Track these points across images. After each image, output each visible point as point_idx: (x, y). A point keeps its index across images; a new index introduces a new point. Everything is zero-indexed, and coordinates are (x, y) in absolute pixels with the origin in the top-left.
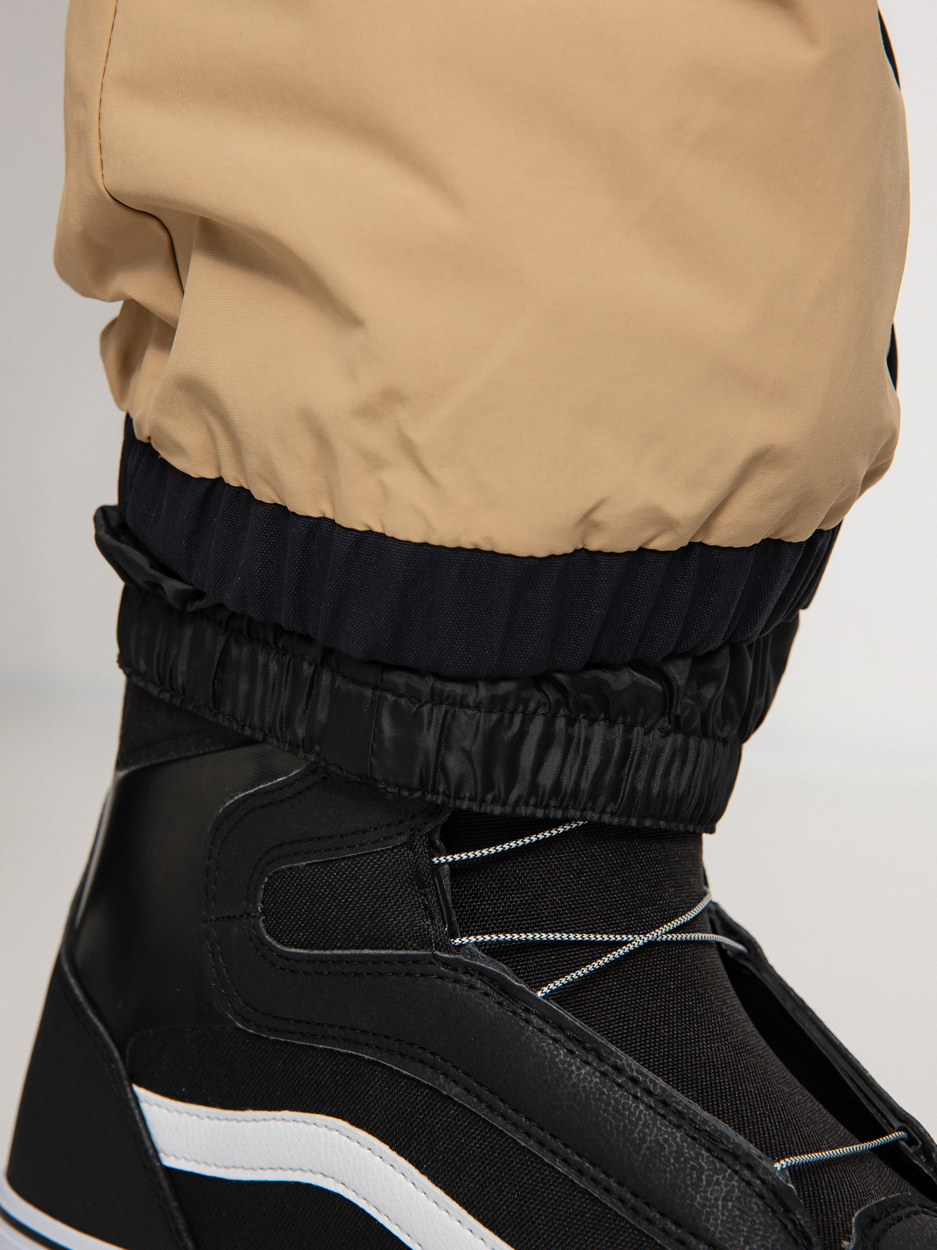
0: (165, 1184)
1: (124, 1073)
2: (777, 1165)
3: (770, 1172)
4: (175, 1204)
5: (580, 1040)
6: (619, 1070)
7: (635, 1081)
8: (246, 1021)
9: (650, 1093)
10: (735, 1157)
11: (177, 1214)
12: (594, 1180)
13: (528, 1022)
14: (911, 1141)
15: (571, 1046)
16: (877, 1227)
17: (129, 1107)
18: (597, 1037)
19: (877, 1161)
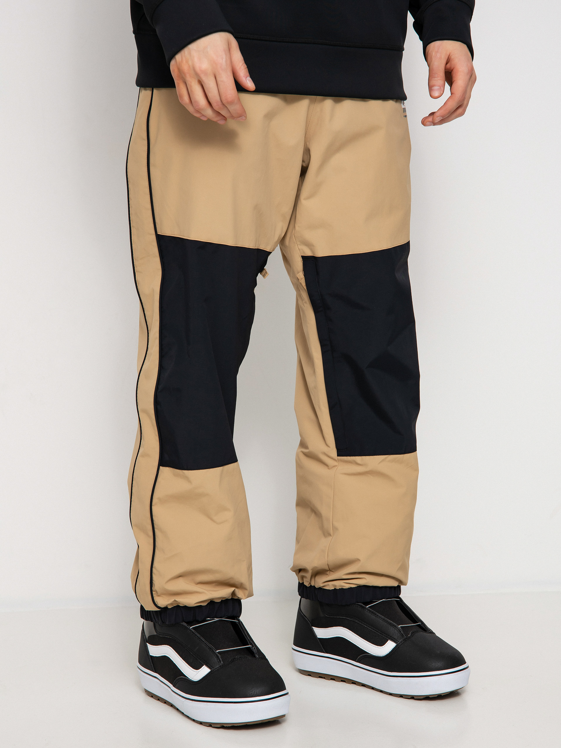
0: (318, 640)
1: (311, 625)
2: (399, 626)
3: (398, 627)
4: (320, 643)
5: (373, 613)
6: (378, 616)
7: (380, 617)
8: (328, 615)
9: (382, 618)
10: (393, 625)
11: (320, 644)
12: (375, 630)
13: (365, 611)
14: (422, 624)
15: (371, 613)
16: (414, 633)
17: (312, 630)
18: (375, 612)
19: (417, 627)
